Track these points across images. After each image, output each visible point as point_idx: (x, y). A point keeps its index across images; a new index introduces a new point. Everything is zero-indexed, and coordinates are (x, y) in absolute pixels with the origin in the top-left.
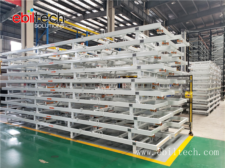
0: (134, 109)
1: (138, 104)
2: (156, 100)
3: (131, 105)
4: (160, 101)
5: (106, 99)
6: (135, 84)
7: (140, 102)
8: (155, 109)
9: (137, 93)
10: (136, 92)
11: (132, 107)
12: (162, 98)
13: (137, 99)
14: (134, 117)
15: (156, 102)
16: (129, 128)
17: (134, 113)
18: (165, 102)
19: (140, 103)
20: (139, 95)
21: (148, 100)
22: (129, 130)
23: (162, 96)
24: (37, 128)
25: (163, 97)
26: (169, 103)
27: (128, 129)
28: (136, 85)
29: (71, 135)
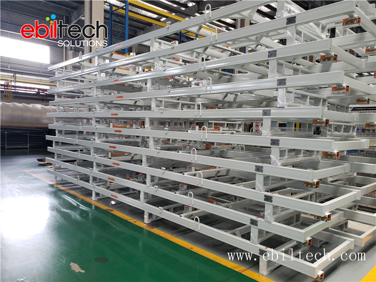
0: (266, 178)
1: (277, 167)
2: (320, 159)
3: (259, 169)
4: (331, 161)
5: (213, 152)
6: (272, 121)
7: (282, 162)
8: (315, 181)
9: (275, 142)
10: (272, 140)
11: (261, 173)
12: (334, 155)
13: (274, 156)
14: (265, 196)
15: (321, 165)
16: (254, 218)
17: (266, 187)
18: (342, 165)
19: (279, 164)
20: (280, 146)
21: (301, 158)
22: (254, 222)
23: (335, 152)
24: (94, 197)
25: (338, 153)
26: (351, 168)
27: (251, 220)
28: (273, 123)
29: (146, 216)
